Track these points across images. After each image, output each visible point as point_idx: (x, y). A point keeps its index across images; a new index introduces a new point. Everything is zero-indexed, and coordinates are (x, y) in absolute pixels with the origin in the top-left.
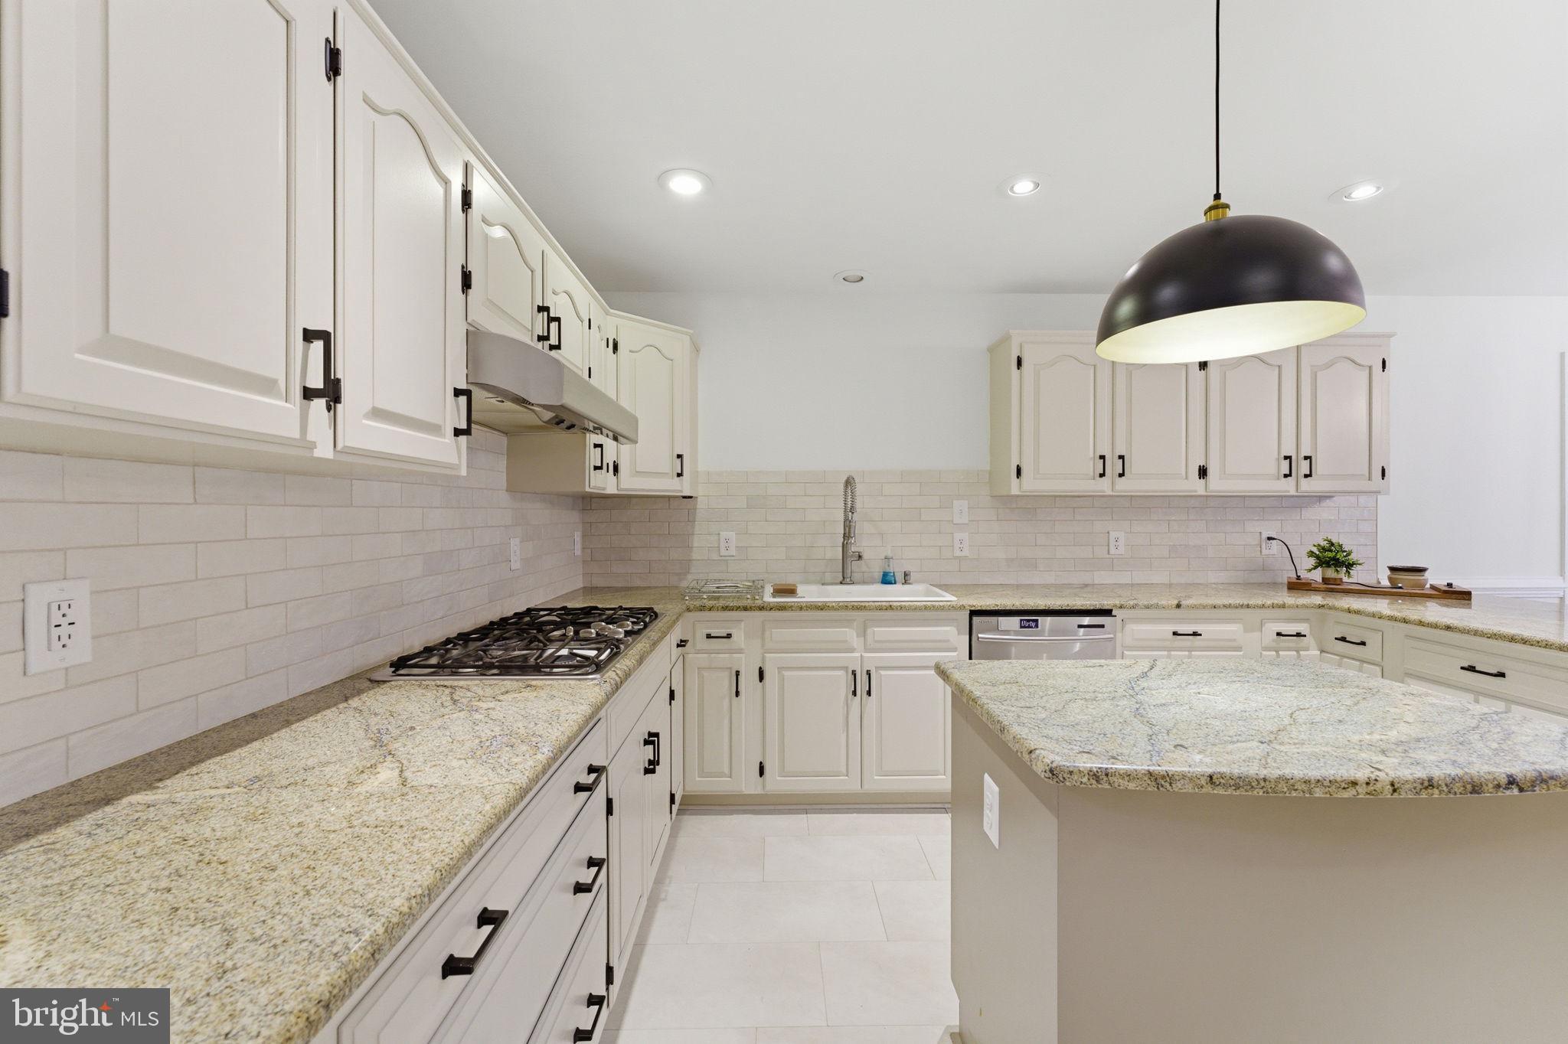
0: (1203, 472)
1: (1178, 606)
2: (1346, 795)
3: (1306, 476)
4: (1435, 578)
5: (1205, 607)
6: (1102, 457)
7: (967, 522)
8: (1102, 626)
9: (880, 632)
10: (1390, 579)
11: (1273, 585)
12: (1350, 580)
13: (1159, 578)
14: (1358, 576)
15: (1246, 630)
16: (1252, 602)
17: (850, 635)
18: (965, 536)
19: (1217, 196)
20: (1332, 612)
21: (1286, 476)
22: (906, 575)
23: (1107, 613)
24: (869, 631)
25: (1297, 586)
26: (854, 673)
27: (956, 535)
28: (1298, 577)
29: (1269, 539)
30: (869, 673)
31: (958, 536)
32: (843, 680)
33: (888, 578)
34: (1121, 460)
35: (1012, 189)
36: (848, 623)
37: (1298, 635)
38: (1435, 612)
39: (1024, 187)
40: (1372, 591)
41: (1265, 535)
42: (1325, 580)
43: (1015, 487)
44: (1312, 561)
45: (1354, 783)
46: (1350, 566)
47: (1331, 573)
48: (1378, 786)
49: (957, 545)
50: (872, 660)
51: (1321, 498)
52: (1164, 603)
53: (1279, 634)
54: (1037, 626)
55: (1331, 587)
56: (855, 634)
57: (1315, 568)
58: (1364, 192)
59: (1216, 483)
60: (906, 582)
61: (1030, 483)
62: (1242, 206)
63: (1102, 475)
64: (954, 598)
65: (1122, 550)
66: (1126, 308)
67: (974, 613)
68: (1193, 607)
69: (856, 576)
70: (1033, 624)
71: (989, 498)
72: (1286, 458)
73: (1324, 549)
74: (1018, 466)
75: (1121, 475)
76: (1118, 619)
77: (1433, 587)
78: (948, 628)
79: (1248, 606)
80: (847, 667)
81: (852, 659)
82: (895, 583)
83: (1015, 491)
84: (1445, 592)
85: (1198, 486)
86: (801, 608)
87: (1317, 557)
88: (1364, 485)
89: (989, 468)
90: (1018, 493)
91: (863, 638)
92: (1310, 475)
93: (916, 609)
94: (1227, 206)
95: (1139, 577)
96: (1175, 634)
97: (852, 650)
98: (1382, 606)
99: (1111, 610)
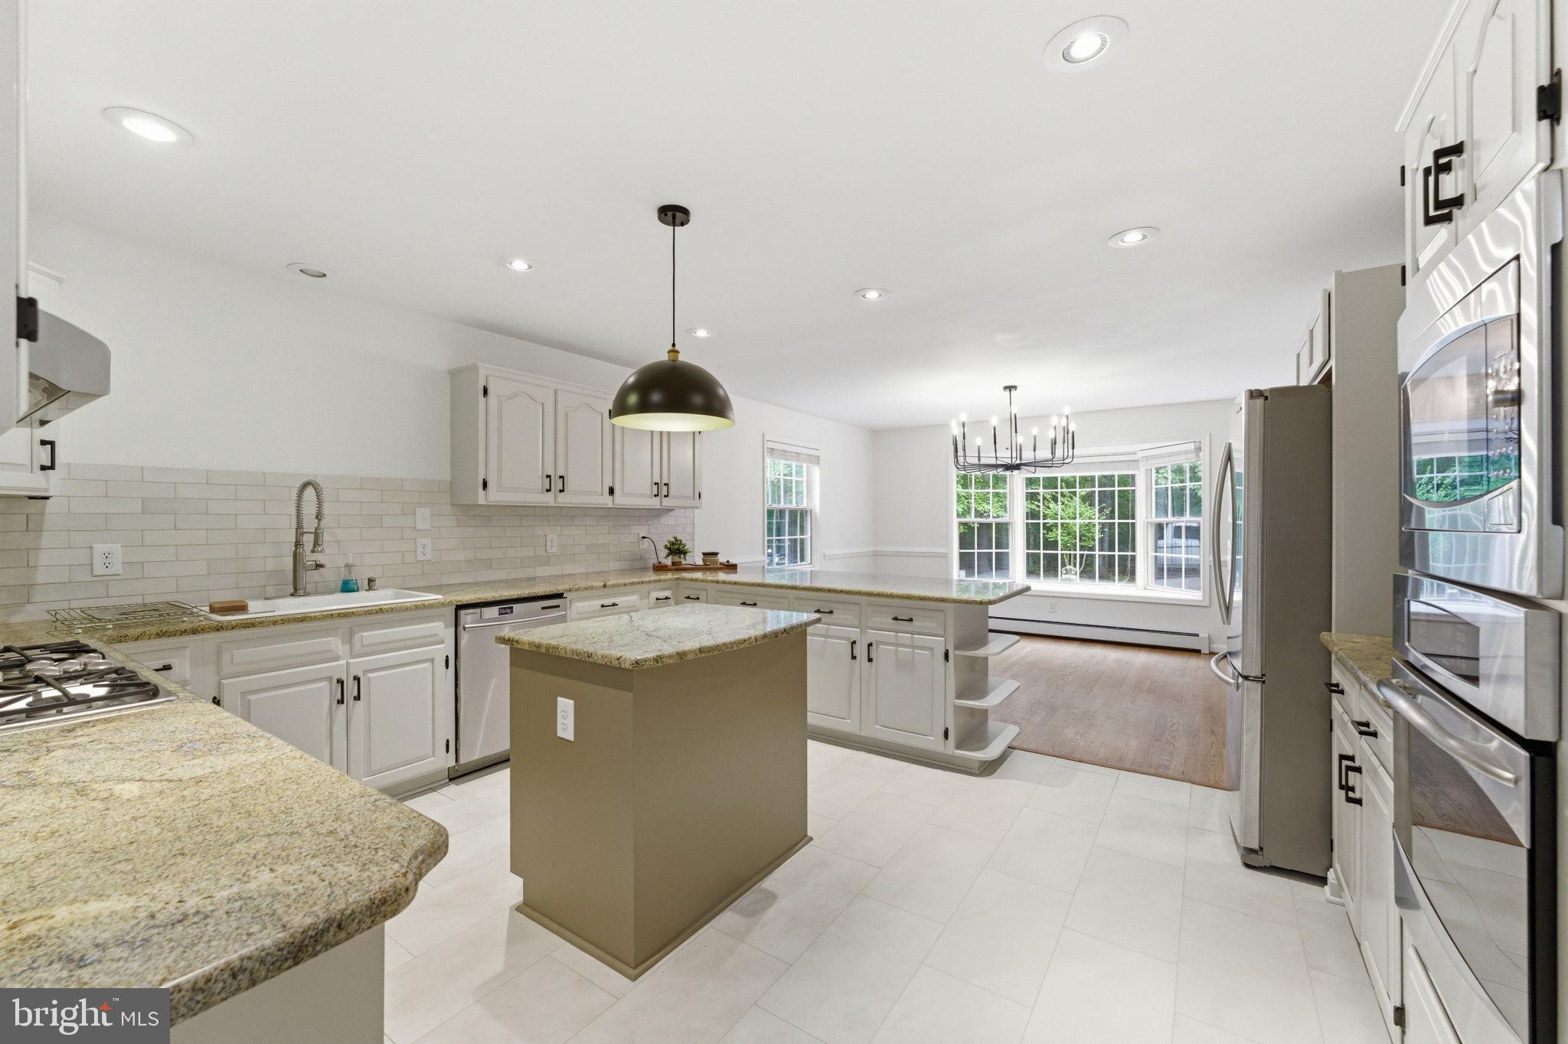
0: (611, 491)
1: (605, 586)
2: (743, 646)
3: (665, 496)
4: (722, 559)
5: (619, 585)
6: (548, 476)
7: (429, 528)
8: (558, 606)
9: (371, 635)
10: (704, 560)
11: (645, 569)
12: (687, 562)
13: (578, 569)
14: (688, 561)
15: (641, 599)
16: (644, 579)
17: (335, 643)
18: (428, 541)
19: (674, 345)
20: (682, 582)
21: (655, 496)
22: (370, 581)
23: (560, 596)
24: (357, 637)
25: (659, 568)
26: (340, 682)
27: (418, 540)
28: (660, 563)
29: (644, 538)
30: (357, 679)
31: (421, 541)
32: (325, 692)
33: (351, 586)
34: (562, 479)
35: (510, 263)
36: (328, 632)
37: (667, 598)
38: (722, 576)
39: (519, 265)
40: (695, 568)
41: (642, 535)
42: (673, 564)
43: (481, 498)
44: (666, 551)
45: (745, 641)
46: (685, 553)
47: (676, 559)
48: (751, 640)
49: (420, 549)
50: (358, 665)
51: (669, 510)
52: (595, 584)
53: (657, 599)
54: (512, 612)
55: (677, 567)
56: (340, 641)
57: (668, 556)
58: (702, 333)
59: (620, 500)
60: (370, 588)
61: (494, 495)
62: (687, 357)
63: (548, 491)
64: (440, 597)
65: (555, 550)
66: (633, 399)
67: (459, 608)
68: (613, 586)
69: (309, 588)
70: (508, 611)
71: (450, 506)
72: (656, 484)
73: (673, 544)
74: (484, 480)
75: (561, 491)
76: (568, 599)
77: (721, 564)
78: (436, 624)
79: (642, 582)
80: (331, 678)
81: (338, 668)
82: (358, 590)
83: (481, 501)
84: (727, 565)
85: (607, 501)
86: (275, 623)
87: (669, 549)
88: (690, 503)
89: (449, 479)
90: (484, 503)
91: (349, 645)
92: (667, 496)
93: (406, 609)
94: (678, 352)
95: (568, 569)
96: (602, 606)
97: (337, 658)
98: (699, 575)
99: (563, 594)
